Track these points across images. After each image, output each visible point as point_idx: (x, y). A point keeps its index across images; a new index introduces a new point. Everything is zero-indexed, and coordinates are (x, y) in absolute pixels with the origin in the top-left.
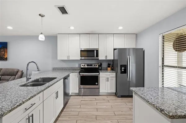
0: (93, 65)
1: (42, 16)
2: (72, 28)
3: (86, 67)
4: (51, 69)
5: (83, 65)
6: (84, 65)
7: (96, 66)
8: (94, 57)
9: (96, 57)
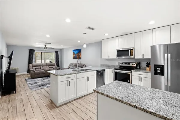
0: (131, 64)
1: (85, 34)
2: (106, 35)
3: (124, 65)
4: (100, 65)
5: (121, 64)
6: (123, 64)
7: (133, 65)
8: (129, 56)
9: (131, 56)
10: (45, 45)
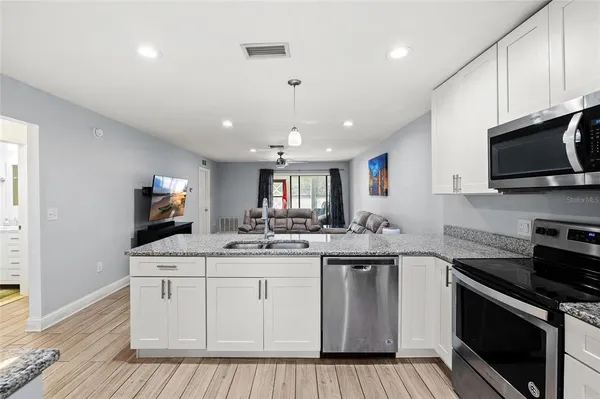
1: (294, 84)
8: (571, 171)
10: (281, 154)
